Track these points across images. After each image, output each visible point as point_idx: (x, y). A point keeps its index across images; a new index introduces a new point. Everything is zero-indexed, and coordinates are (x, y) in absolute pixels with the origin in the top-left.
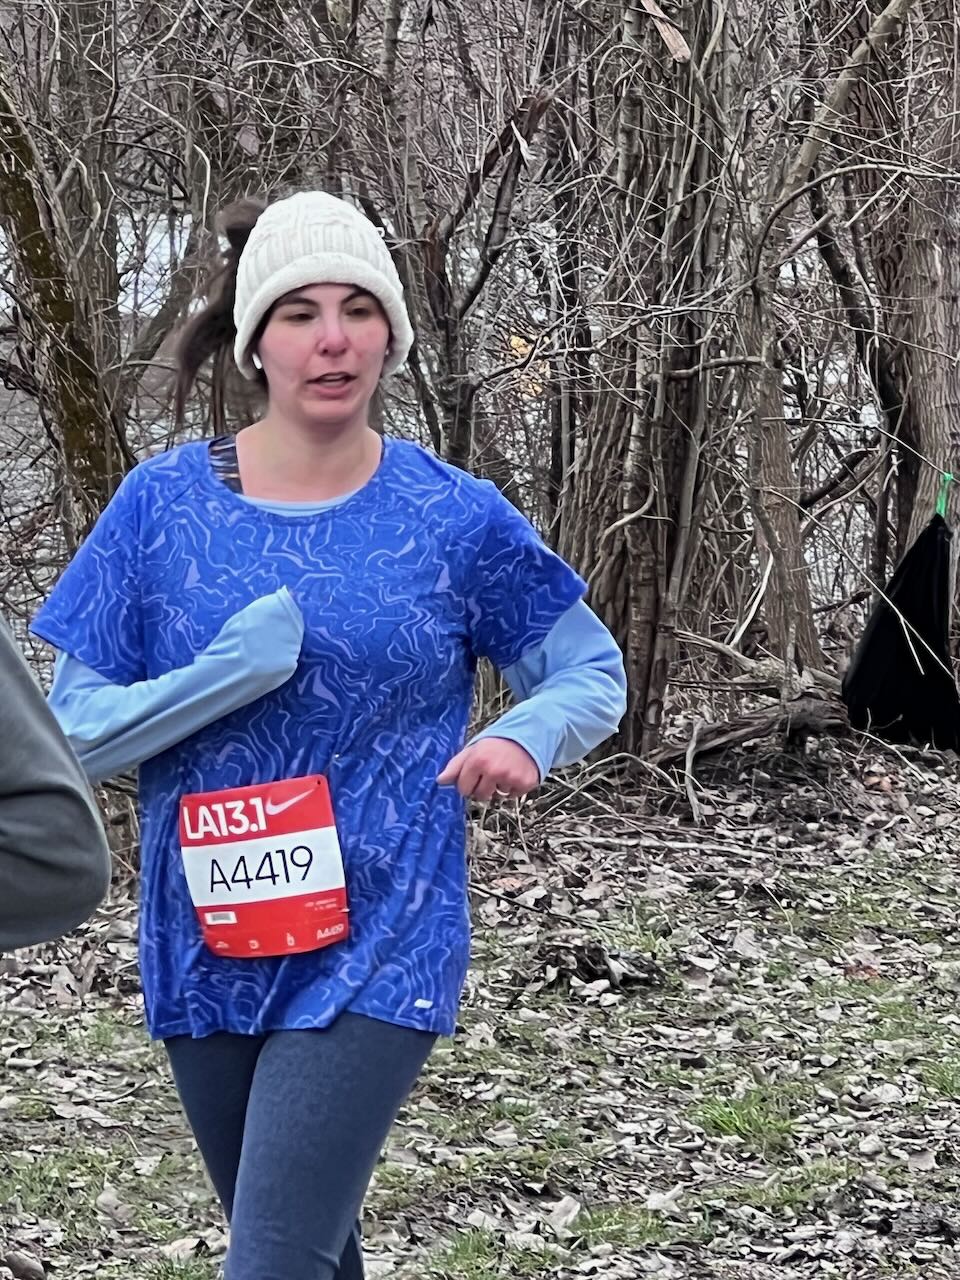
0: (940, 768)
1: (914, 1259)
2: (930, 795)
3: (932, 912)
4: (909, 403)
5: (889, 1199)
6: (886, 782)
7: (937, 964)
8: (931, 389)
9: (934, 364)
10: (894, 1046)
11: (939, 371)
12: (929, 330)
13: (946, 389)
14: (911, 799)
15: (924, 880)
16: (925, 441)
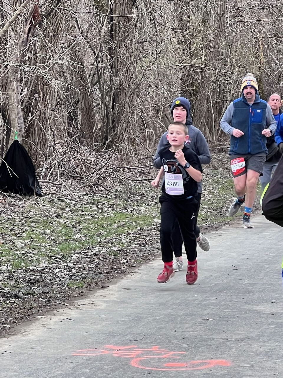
0: (15, 198)
1: (10, 302)
2: (13, 204)
3: (14, 230)
4: (9, 117)
5: (4, 290)
6: (3, 202)
7: (15, 241)
8: (13, 114)
9: (14, 108)
10: (5, 258)
11: (15, 110)
12: (13, 101)
13: (17, 114)
14: (9, 205)
15: (12, 222)
16: (12, 125)
